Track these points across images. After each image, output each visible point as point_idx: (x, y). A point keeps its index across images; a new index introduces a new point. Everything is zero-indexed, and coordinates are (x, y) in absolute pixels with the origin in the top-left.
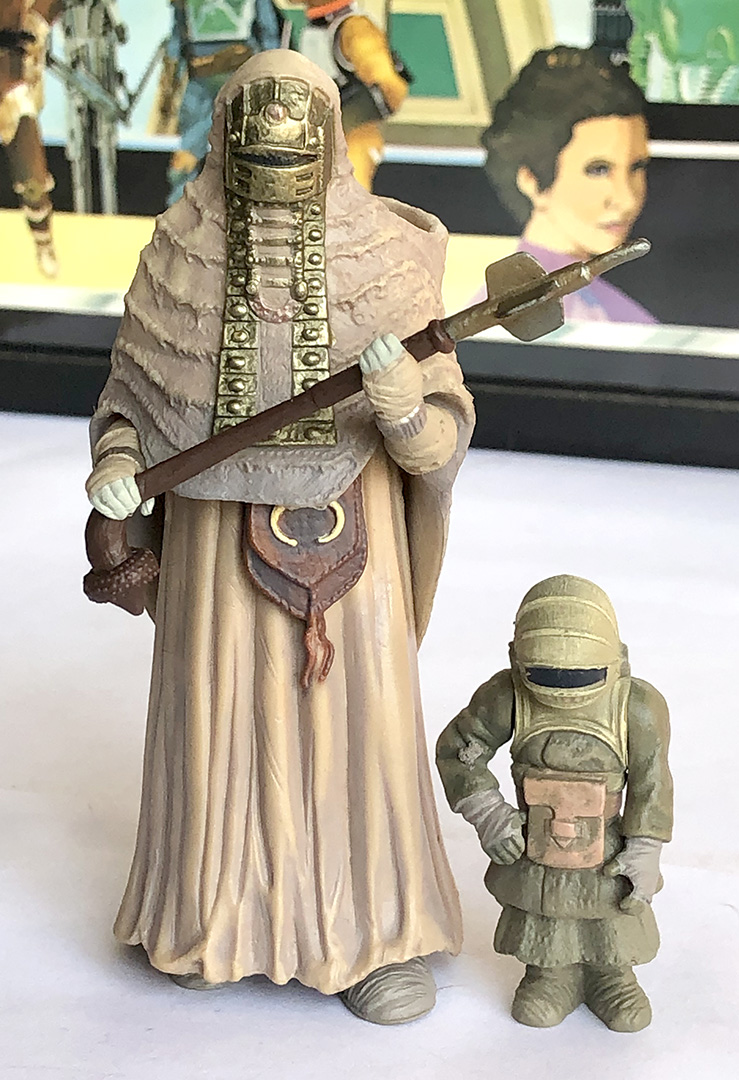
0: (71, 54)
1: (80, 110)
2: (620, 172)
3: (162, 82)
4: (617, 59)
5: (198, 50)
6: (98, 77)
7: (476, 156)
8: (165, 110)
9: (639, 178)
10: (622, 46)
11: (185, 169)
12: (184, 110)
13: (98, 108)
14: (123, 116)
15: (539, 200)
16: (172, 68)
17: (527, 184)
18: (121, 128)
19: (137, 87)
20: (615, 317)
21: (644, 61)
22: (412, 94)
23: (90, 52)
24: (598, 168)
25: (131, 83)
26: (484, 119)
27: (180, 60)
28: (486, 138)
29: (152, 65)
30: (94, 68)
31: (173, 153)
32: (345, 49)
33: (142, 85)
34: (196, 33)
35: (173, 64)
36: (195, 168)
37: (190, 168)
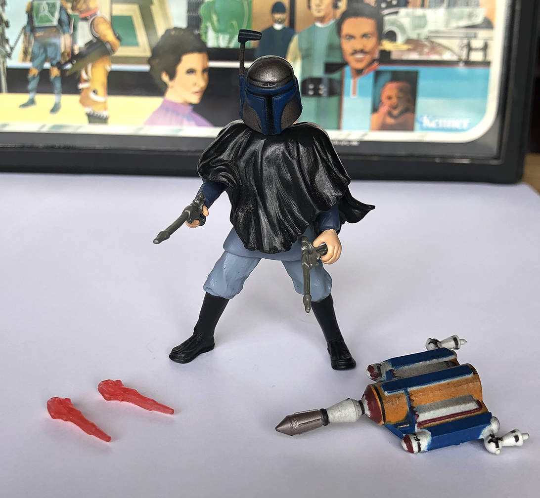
2: (199, 73)
3: (24, 42)
4: (196, 32)
5: (37, 29)
7: (146, 68)
8: (25, 53)
9: (206, 75)
10: (198, 27)
11: (34, 75)
12: (33, 52)
14: (9, 55)
15: (170, 84)
16: (27, 38)
17: (165, 78)
18: (8, 60)
19: (14, 45)
20: (199, 125)
21: (206, 33)
22: (121, 45)
24: (191, 71)
25: (12, 43)
26: (148, 54)
27: (31, 34)
28: (149, 61)
29: (20, 36)
31: (29, 69)
32: (95, 28)
33: (16, 44)
34: (36, 24)
35: (28, 35)
36: (38, 75)
37: (36, 75)
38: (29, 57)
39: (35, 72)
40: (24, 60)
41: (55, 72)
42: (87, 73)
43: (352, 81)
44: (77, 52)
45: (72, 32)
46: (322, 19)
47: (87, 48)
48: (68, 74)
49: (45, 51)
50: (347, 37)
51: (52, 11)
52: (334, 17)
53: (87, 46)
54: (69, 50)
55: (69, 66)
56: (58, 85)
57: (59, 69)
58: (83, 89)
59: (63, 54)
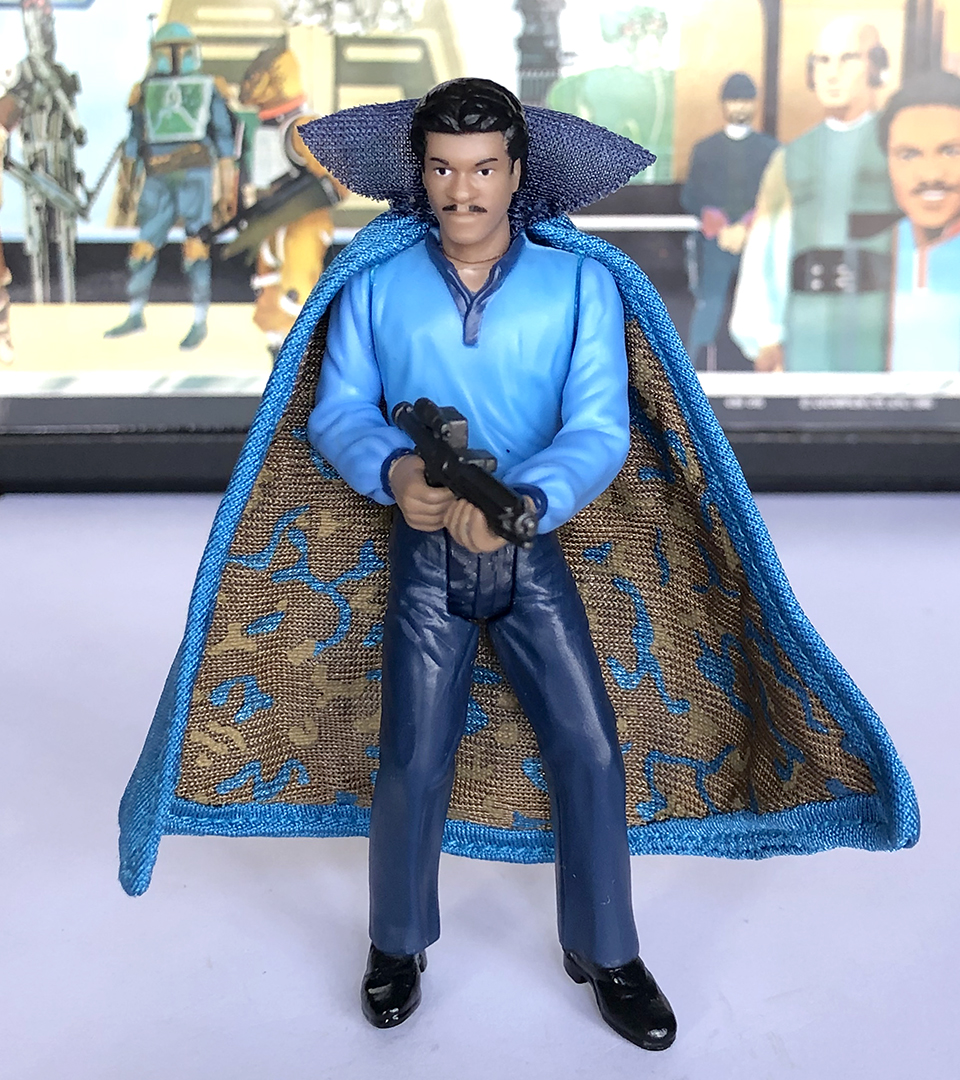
0: (29, 158)
1: (38, 209)
3: (120, 180)
5: (154, 149)
6: (56, 178)
8: (124, 205)
11: (144, 258)
12: (142, 204)
13: (56, 205)
14: (83, 212)
16: (130, 169)
18: (79, 223)
19: (95, 186)
23: (49, 155)
25: (90, 182)
27: (138, 160)
29: (110, 165)
30: (51, 169)
31: (132, 244)
32: (297, 146)
33: (100, 184)
34: (153, 135)
35: (131, 163)
36: (154, 257)
37: (149, 257)
38: (132, 216)
39: (145, 251)
40: (121, 222)
41: (196, 250)
42: (273, 251)
43: (915, 255)
44: (250, 201)
45: (239, 153)
46: (841, 113)
47: (277, 192)
48: (227, 253)
49: (174, 199)
50: (905, 154)
51: (192, 104)
52: (871, 106)
53: (277, 187)
54: (231, 197)
55: (230, 235)
56: (202, 281)
57: (204, 242)
58: (262, 290)
59: (216, 208)
